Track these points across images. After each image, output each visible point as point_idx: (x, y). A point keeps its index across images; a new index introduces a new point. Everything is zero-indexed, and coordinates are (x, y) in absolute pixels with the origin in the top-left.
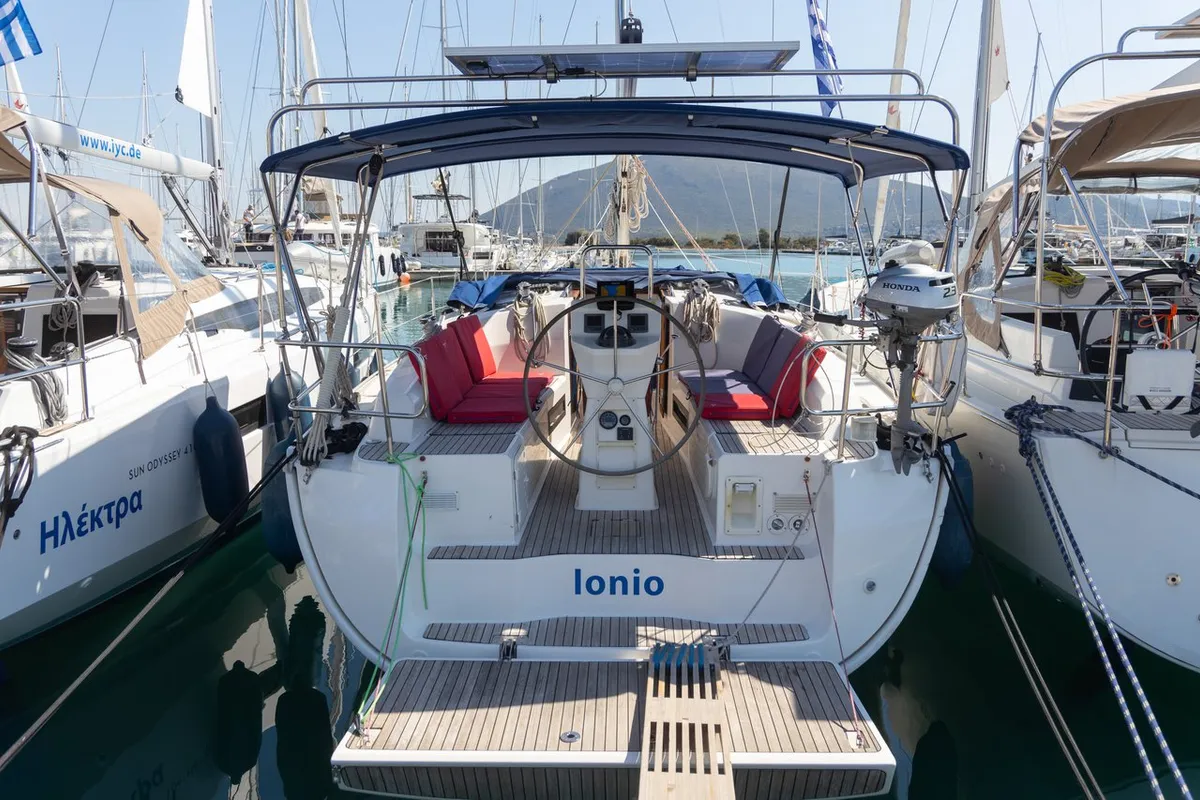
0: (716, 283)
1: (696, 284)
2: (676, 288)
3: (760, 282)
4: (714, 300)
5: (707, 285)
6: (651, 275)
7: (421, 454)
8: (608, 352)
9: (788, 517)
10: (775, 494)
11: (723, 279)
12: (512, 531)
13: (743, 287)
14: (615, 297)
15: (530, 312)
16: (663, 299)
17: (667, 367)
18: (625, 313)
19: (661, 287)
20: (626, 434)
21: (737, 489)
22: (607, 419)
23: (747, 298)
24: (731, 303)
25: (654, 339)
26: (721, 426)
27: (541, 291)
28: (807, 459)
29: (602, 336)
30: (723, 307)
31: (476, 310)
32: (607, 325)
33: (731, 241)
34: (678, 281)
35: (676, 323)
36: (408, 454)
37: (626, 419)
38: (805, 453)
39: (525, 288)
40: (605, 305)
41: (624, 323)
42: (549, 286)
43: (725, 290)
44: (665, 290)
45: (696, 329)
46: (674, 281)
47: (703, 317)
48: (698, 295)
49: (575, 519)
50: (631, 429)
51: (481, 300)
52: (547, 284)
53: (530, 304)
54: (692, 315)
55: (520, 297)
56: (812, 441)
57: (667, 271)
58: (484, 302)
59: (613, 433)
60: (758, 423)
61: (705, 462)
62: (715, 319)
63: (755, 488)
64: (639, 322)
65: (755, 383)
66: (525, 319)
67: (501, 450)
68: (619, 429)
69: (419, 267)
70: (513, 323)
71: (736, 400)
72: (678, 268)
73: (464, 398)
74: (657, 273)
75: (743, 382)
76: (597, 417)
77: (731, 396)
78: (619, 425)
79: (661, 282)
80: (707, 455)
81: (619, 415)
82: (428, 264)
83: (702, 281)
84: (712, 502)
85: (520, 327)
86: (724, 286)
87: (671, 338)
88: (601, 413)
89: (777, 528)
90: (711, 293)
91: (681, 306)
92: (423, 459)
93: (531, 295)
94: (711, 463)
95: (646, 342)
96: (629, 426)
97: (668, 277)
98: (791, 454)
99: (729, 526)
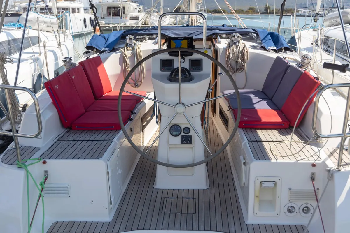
0: (245, 35)
1: (234, 36)
2: (222, 38)
3: (272, 34)
4: (245, 47)
5: (240, 36)
6: (204, 31)
7: (44, 159)
8: (175, 85)
9: (298, 204)
10: (290, 189)
11: (250, 32)
12: (107, 212)
13: (262, 37)
14: (180, 48)
15: (133, 54)
16: (214, 45)
17: (215, 96)
18: (187, 58)
19: (212, 38)
20: (187, 140)
21: (263, 185)
22: (174, 129)
23: (264, 45)
24: (254, 47)
25: (207, 76)
26: (251, 134)
27: (142, 40)
28: (314, 165)
29: (171, 74)
30: (251, 50)
31: (102, 52)
32: (175, 66)
33: (252, 11)
34: (223, 34)
35: (222, 67)
36: (36, 159)
37: (187, 130)
38: (312, 161)
39: (130, 39)
40: (174, 53)
41: (186, 65)
42: (147, 37)
43: (251, 39)
44: (215, 39)
45: (234, 64)
46: (221, 34)
47: (238, 57)
48: (235, 43)
49: (153, 196)
50: (191, 137)
51: (106, 46)
52: (145, 36)
53: (133, 49)
54: (231, 55)
55: (127, 44)
56: (315, 149)
57: (217, 28)
58: (107, 47)
59: (179, 138)
60: (275, 132)
61: (240, 162)
62: (246, 58)
63: (276, 184)
64: (197, 64)
65: (271, 100)
66: (130, 58)
67: (99, 156)
68: (183, 136)
69: (104, 24)
70: (123, 61)
71: (260, 114)
72: (223, 26)
73: (86, 112)
74: (209, 29)
75: (263, 99)
76: (168, 128)
77: (255, 111)
78: (183, 134)
79: (213, 34)
80: (241, 157)
81: (183, 127)
82: (108, 22)
83: (238, 34)
84: (245, 189)
85: (127, 63)
86: (250, 36)
87: (218, 75)
88: (170, 126)
89: (290, 211)
90: (242, 41)
91: (225, 50)
92: (44, 163)
93: (134, 43)
94: (244, 163)
95: (201, 78)
96: (189, 134)
97: (217, 31)
98: (301, 161)
99: (256, 211)
